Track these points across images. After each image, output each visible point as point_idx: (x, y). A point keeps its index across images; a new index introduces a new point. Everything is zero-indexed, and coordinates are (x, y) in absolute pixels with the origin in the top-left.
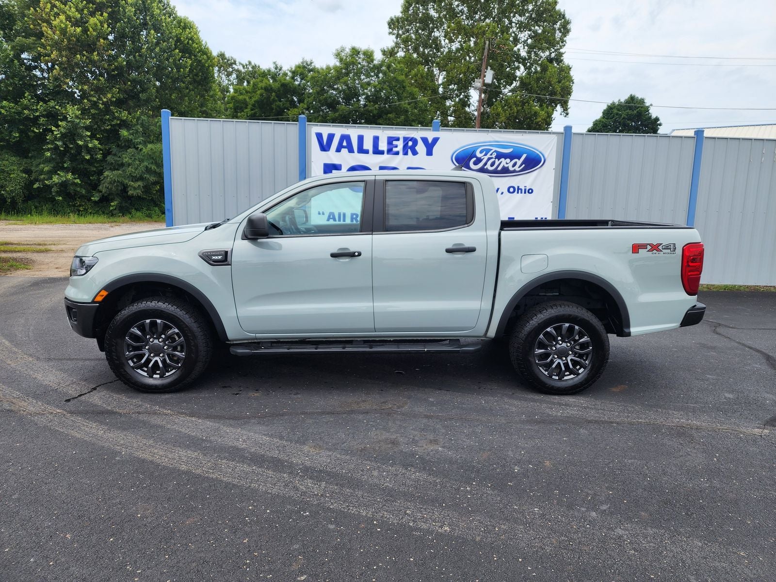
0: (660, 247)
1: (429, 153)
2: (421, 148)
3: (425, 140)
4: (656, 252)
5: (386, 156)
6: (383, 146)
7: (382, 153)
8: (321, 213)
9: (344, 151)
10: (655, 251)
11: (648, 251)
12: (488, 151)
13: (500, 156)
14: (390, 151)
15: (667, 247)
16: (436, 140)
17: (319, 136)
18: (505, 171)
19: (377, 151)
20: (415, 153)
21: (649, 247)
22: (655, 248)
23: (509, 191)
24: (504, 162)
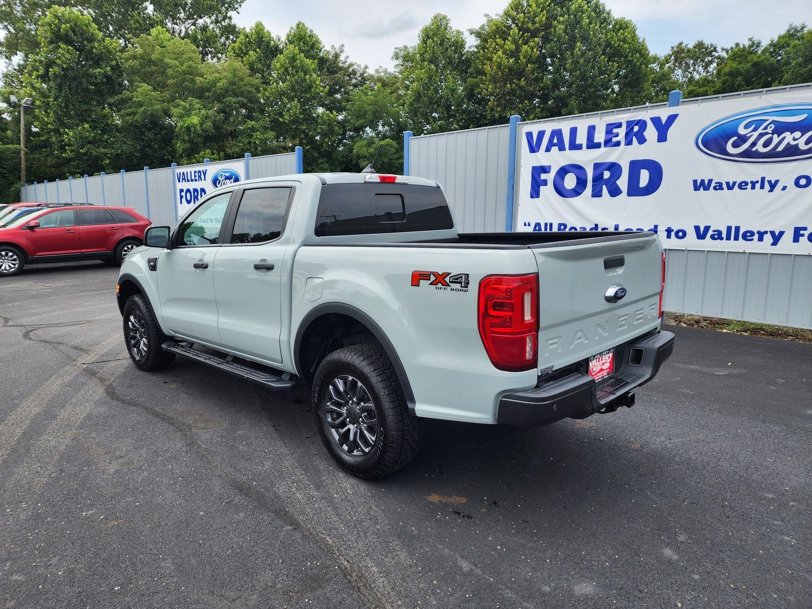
0: (447, 279)
1: (662, 138)
2: (651, 132)
3: (656, 121)
4: (441, 286)
5: (603, 149)
6: (600, 137)
7: (598, 146)
8: (527, 224)
9: (555, 149)
10: (439, 285)
11: (431, 284)
12: (759, 123)
13: (780, 129)
14: (608, 142)
15: (456, 279)
16: (672, 119)
17: (529, 135)
18: (792, 152)
19: (592, 145)
20: (642, 140)
21: (433, 278)
22: (440, 279)
23: (797, 184)
24: (789, 138)
